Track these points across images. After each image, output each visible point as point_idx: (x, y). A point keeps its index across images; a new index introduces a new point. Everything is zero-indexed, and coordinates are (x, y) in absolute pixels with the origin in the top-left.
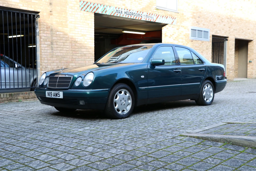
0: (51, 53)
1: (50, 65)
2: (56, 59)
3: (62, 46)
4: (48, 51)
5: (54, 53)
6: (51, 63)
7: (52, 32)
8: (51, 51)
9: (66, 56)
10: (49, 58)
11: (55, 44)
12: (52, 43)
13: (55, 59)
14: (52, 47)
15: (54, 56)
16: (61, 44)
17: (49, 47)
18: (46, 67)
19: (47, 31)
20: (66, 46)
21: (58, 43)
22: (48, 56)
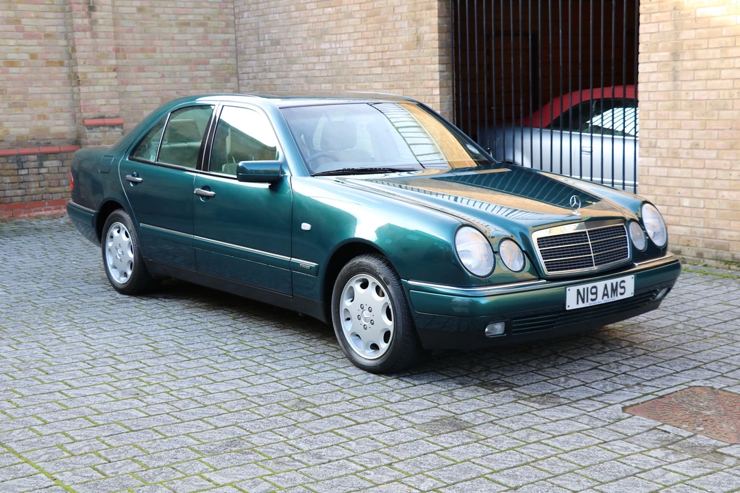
0: (671, 93)
1: (667, 138)
2: (688, 113)
3: (714, 64)
4: (661, 87)
5: (683, 93)
6: (671, 132)
7: (678, 12)
8: (669, 84)
9: (730, 102)
10: (663, 112)
11: (687, 56)
12: (676, 56)
13: (686, 114)
14: (675, 71)
15: (683, 102)
16: (710, 53)
17: (665, 69)
18: (653, 145)
19: (659, 12)
20: (732, 60)
21: (700, 53)
22: (660, 103)
